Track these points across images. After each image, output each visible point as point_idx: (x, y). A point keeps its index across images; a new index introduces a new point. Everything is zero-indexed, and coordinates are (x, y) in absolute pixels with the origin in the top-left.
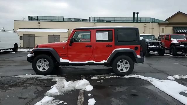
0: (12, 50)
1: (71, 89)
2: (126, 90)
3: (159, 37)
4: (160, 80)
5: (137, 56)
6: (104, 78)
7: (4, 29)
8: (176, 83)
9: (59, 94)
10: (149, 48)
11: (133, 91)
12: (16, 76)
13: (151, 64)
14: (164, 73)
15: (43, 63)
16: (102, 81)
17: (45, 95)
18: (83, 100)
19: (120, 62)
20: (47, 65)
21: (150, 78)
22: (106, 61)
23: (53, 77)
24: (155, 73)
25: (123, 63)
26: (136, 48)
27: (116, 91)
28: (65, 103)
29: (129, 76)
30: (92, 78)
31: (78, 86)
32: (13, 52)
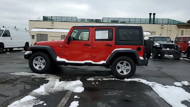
0: (23, 49)
1: (60, 89)
2: (120, 94)
3: (176, 40)
4: (164, 85)
5: (140, 57)
6: (101, 80)
7: (16, 28)
8: (182, 91)
9: (44, 94)
10: (162, 51)
11: (127, 96)
12: (11, 74)
13: (162, 68)
14: (173, 78)
15: (39, 61)
16: (97, 83)
17: (30, 94)
18: (66, 102)
19: (120, 63)
20: (44, 63)
21: (153, 83)
22: (105, 62)
23: (48, 76)
24: (161, 77)
25: (124, 64)
26: (139, 49)
27: (108, 95)
28: (45, 104)
29: (129, 80)
30: (88, 80)
31: (68, 87)
32: (24, 51)
